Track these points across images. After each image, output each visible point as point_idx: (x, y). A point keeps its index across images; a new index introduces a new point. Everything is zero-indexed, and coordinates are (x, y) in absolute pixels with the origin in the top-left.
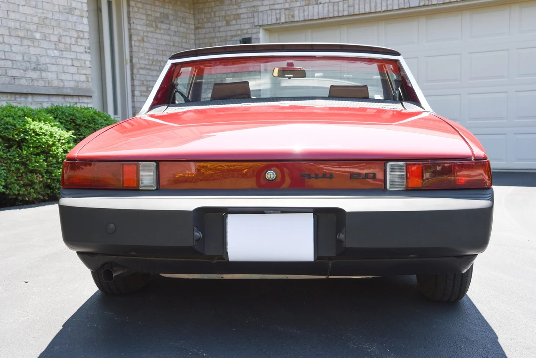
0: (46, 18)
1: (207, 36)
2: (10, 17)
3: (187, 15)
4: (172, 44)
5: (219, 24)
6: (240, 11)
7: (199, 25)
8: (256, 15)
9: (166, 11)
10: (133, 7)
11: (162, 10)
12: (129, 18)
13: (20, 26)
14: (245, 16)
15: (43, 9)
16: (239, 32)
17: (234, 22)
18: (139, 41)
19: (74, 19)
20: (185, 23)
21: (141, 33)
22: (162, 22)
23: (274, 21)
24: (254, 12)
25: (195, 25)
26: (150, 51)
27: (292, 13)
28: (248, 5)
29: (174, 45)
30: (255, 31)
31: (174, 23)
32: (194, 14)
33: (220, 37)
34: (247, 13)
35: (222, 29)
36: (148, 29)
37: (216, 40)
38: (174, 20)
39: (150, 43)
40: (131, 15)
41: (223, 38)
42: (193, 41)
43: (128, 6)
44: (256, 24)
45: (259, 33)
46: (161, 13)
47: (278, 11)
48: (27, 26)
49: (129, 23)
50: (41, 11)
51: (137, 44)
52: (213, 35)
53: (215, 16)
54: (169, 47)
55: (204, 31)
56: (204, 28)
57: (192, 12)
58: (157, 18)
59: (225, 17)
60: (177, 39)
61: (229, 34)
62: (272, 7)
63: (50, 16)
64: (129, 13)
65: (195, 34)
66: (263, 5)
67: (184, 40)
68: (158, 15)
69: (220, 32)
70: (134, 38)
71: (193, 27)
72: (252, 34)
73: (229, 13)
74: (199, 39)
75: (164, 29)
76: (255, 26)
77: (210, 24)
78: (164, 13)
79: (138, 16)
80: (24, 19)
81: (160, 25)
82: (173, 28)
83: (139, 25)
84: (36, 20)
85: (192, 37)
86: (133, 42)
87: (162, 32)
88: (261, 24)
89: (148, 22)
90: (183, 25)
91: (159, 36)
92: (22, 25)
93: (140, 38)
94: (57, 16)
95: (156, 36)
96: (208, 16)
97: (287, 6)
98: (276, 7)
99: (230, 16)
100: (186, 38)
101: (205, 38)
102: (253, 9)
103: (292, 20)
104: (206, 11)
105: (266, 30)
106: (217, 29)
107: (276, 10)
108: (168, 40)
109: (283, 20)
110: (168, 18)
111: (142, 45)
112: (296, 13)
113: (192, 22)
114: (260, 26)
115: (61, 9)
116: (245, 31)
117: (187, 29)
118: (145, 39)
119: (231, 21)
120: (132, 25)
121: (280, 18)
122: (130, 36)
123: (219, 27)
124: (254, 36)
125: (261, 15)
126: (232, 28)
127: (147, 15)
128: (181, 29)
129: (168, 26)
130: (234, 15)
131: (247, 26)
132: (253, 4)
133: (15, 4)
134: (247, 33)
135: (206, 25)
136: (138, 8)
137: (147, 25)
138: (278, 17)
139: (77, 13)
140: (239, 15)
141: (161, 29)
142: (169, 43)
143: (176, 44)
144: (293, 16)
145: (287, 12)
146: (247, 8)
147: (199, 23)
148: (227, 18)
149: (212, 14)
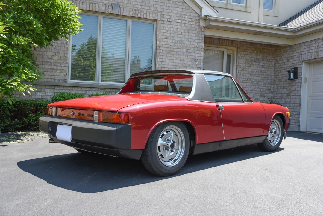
0: (184, 64)
1: (279, 67)
2: (170, 64)
3: (271, 58)
4: (260, 71)
5: (285, 61)
6: (294, 55)
7: (277, 62)
8: (301, 56)
9: (258, 57)
10: (239, 56)
11: (255, 57)
12: (237, 61)
13: (173, 67)
14: (296, 57)
15: (183, 60)
16: (293, 65)
17: (291, 60)
18: (241, 70)
19: (197, 63)
20: (269, 61)
21: (243, 67)
22: (255, 62)
23: (309, 58)
24: (300, 54)
25: (275, 62)
26: (246, 75)
27: (317, 54)
28: (298, 51)
29: (261, 72)
30: (300, 64)
31: (262, 62)
32: (275, 57)
33: (285, 67)
34: (297, 55)
35: (285, 64)
36: (246, 65)
37: (283, 69)
38: (262, 60)
39: (247, 71)
40: (238, 60)
41: (286, 68)
42: (273, 70)
43: (237, 56)
44: (301, 60)
45: (302, 64)
46: (255, 58)
47: (311, 53)
48: (176, 67)
49: (237, 63)
50: (182, 61)
51: (240, 72)
52: (282, 66)
53: (283, 58)
54: (258, 73)
55: (278, 64)
56: (278, 63)
57: (274, 56)
58: (252, 60)
59: (287, 58)
60: (263, 69)
61: (288, 65)
62: (308, 52)
63: (186, 63)
64: (237, 59)
65: (274, 66)
66: (304, 51)
67: (267, 69)
68: (253, 59)
69: (284, 65)
70: (238, 69)
71: (274, 63)
72: (298, 65)
73: (289, 56)
74: (276, 69)
75: (256, 65)
76: (300, 61)
77: (281, 62)
78: (256, 58)
79: (241, 60)
80: (175, 65)
81: (253, 63)
82: (261, 64)
83: (242, 64)
84: (180, 65)
85: (273, 68)
86: (237, 71)
87: (254, 66)
88: (303, 60)
89: (247, 62)
90: (267, 62)
91: (253, 68)
92: (174, 67)
93: (241, 69)
94: (189, 63)
95: (251, 68)
96: (280, 58)
97: (315, 50)
98: (311, 51)
99: (289, 57)
100: (269, 68)
101: (278, 68)
102: (300, 53)
103: (317, 57)
104: (280, 55)
105: (306, 63)
106: (283, 64)
107: (310, 53)
108: (258, 70)
109: (313, 58)
110: (259, 60)
111: (242, 72)
112: (320, 54)
113: (274, 61)
114: (303, 61)
115: (191, 60)
116: (295, 64)
117: (270, 64)
118: (244, 70)
119: (290, 59)
120: (238, 64)
121: (312, 57)
122: (237, 68)
123: (285, 63)
124: (299, 66)
125: (303, 55)
126: (290, 63)
127: (246, 59)
128: (266, 65)
129: (258, 63)
130: (291, 57)
131: (297, 62)
132: (300, 51)
133: (172, 59)
134: (296, 65)
135: (279, 62)
136: (242, 57)
137: (246, 64)
138: (311, 56)
139: (198, 61)
140: (293, 56)
141: (254, 65)
142: (258, 71)
143: (262, 71)
144: (318, 55)
145: (315, 53)
146: (297, 53)
147: (276, 61)
148: (288, 58)
149: (282, 57)
